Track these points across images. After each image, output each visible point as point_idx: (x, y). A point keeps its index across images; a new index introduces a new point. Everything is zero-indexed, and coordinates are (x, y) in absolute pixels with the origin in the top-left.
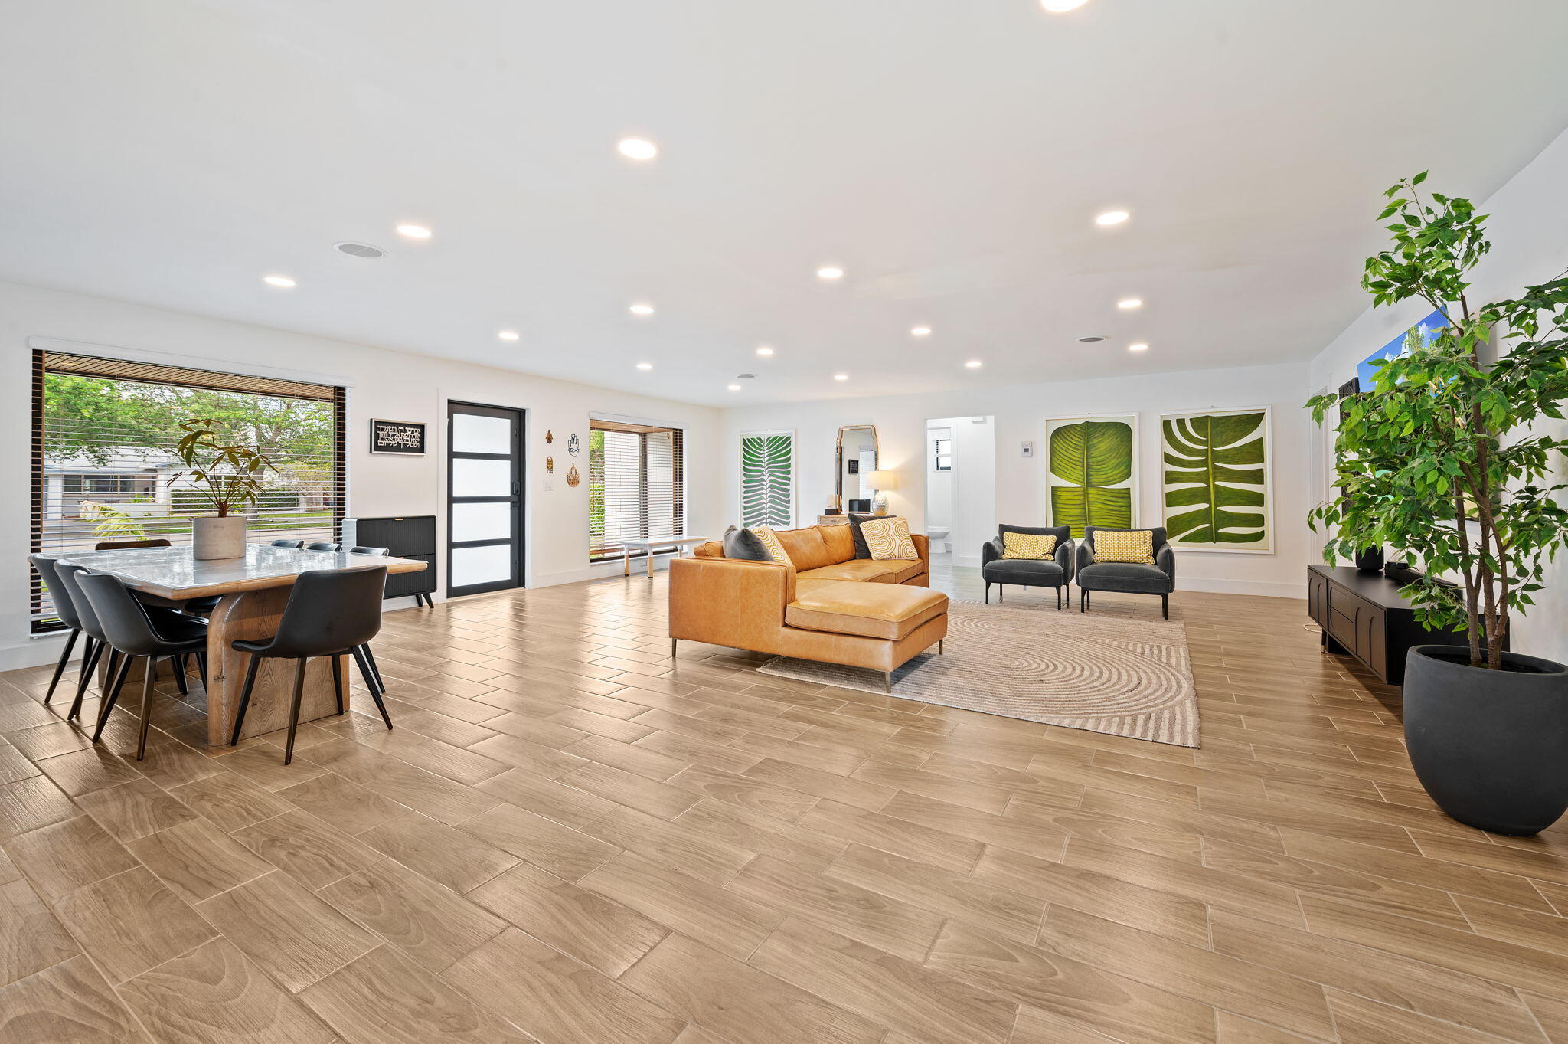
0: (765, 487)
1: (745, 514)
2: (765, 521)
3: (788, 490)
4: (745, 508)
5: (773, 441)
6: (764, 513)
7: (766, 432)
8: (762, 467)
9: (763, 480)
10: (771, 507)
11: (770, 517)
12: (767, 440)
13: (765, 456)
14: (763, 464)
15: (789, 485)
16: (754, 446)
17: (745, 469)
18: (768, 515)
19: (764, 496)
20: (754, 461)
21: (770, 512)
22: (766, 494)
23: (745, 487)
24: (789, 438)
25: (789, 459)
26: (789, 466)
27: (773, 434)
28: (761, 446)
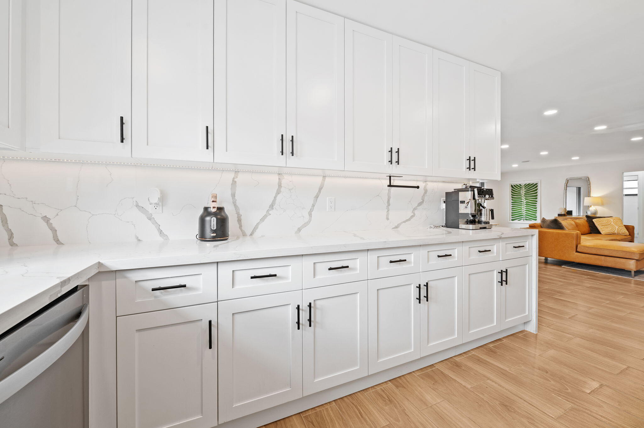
0: (523, 205)
1: (512, 215)
2: (523, 218)
3: (536, 206)
4: (512, 213)
5: (527, 186)
6: (522, 215)
7: (524, 182)
8: (522, 196)
9: (522, 202)
10: (526, 213)
11: (525, 217)
12: (524, 185)
13: (523, 192)
14: (522, 195)
15: (536, 204)
16: (517, 188)
17: (512, 197)
18: (525, 216)
19: (523, 208)
20: (517, 194)
21: (525, 215)
22: (524, 208)
23: (512, 204)
24: (537, 184)
25: (537, 193)
26: (537, 196)
27: (528, 182)
28: (521, 188)
